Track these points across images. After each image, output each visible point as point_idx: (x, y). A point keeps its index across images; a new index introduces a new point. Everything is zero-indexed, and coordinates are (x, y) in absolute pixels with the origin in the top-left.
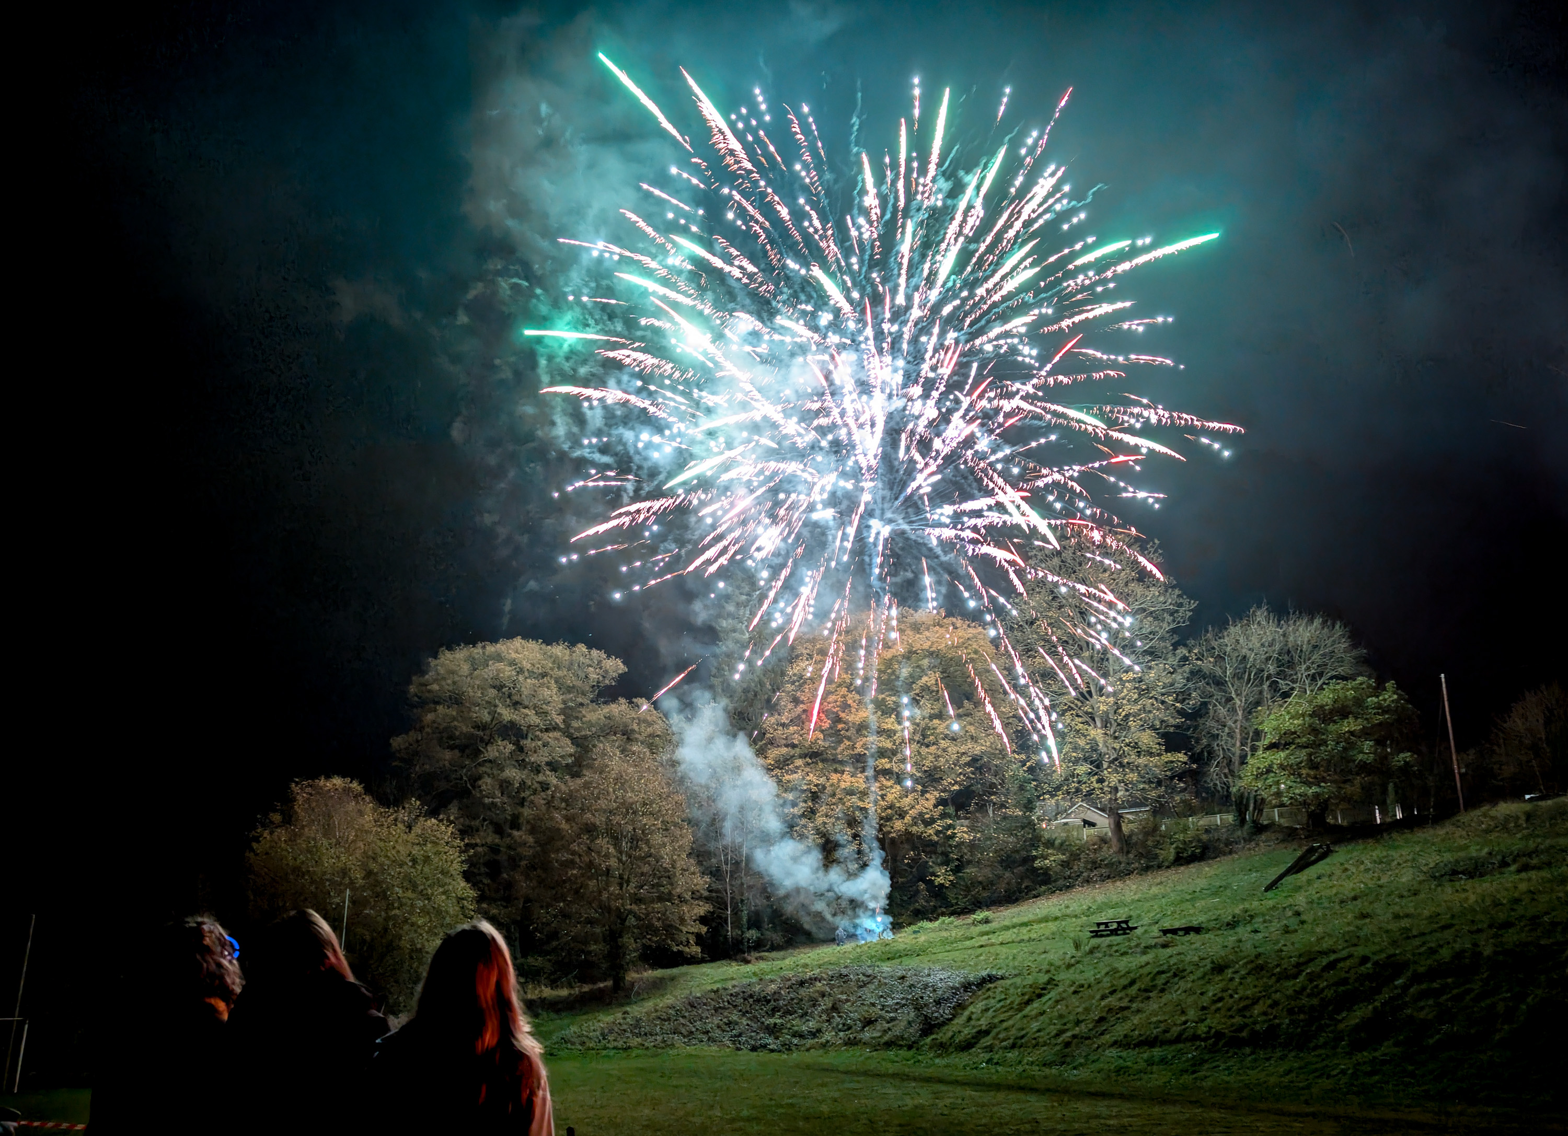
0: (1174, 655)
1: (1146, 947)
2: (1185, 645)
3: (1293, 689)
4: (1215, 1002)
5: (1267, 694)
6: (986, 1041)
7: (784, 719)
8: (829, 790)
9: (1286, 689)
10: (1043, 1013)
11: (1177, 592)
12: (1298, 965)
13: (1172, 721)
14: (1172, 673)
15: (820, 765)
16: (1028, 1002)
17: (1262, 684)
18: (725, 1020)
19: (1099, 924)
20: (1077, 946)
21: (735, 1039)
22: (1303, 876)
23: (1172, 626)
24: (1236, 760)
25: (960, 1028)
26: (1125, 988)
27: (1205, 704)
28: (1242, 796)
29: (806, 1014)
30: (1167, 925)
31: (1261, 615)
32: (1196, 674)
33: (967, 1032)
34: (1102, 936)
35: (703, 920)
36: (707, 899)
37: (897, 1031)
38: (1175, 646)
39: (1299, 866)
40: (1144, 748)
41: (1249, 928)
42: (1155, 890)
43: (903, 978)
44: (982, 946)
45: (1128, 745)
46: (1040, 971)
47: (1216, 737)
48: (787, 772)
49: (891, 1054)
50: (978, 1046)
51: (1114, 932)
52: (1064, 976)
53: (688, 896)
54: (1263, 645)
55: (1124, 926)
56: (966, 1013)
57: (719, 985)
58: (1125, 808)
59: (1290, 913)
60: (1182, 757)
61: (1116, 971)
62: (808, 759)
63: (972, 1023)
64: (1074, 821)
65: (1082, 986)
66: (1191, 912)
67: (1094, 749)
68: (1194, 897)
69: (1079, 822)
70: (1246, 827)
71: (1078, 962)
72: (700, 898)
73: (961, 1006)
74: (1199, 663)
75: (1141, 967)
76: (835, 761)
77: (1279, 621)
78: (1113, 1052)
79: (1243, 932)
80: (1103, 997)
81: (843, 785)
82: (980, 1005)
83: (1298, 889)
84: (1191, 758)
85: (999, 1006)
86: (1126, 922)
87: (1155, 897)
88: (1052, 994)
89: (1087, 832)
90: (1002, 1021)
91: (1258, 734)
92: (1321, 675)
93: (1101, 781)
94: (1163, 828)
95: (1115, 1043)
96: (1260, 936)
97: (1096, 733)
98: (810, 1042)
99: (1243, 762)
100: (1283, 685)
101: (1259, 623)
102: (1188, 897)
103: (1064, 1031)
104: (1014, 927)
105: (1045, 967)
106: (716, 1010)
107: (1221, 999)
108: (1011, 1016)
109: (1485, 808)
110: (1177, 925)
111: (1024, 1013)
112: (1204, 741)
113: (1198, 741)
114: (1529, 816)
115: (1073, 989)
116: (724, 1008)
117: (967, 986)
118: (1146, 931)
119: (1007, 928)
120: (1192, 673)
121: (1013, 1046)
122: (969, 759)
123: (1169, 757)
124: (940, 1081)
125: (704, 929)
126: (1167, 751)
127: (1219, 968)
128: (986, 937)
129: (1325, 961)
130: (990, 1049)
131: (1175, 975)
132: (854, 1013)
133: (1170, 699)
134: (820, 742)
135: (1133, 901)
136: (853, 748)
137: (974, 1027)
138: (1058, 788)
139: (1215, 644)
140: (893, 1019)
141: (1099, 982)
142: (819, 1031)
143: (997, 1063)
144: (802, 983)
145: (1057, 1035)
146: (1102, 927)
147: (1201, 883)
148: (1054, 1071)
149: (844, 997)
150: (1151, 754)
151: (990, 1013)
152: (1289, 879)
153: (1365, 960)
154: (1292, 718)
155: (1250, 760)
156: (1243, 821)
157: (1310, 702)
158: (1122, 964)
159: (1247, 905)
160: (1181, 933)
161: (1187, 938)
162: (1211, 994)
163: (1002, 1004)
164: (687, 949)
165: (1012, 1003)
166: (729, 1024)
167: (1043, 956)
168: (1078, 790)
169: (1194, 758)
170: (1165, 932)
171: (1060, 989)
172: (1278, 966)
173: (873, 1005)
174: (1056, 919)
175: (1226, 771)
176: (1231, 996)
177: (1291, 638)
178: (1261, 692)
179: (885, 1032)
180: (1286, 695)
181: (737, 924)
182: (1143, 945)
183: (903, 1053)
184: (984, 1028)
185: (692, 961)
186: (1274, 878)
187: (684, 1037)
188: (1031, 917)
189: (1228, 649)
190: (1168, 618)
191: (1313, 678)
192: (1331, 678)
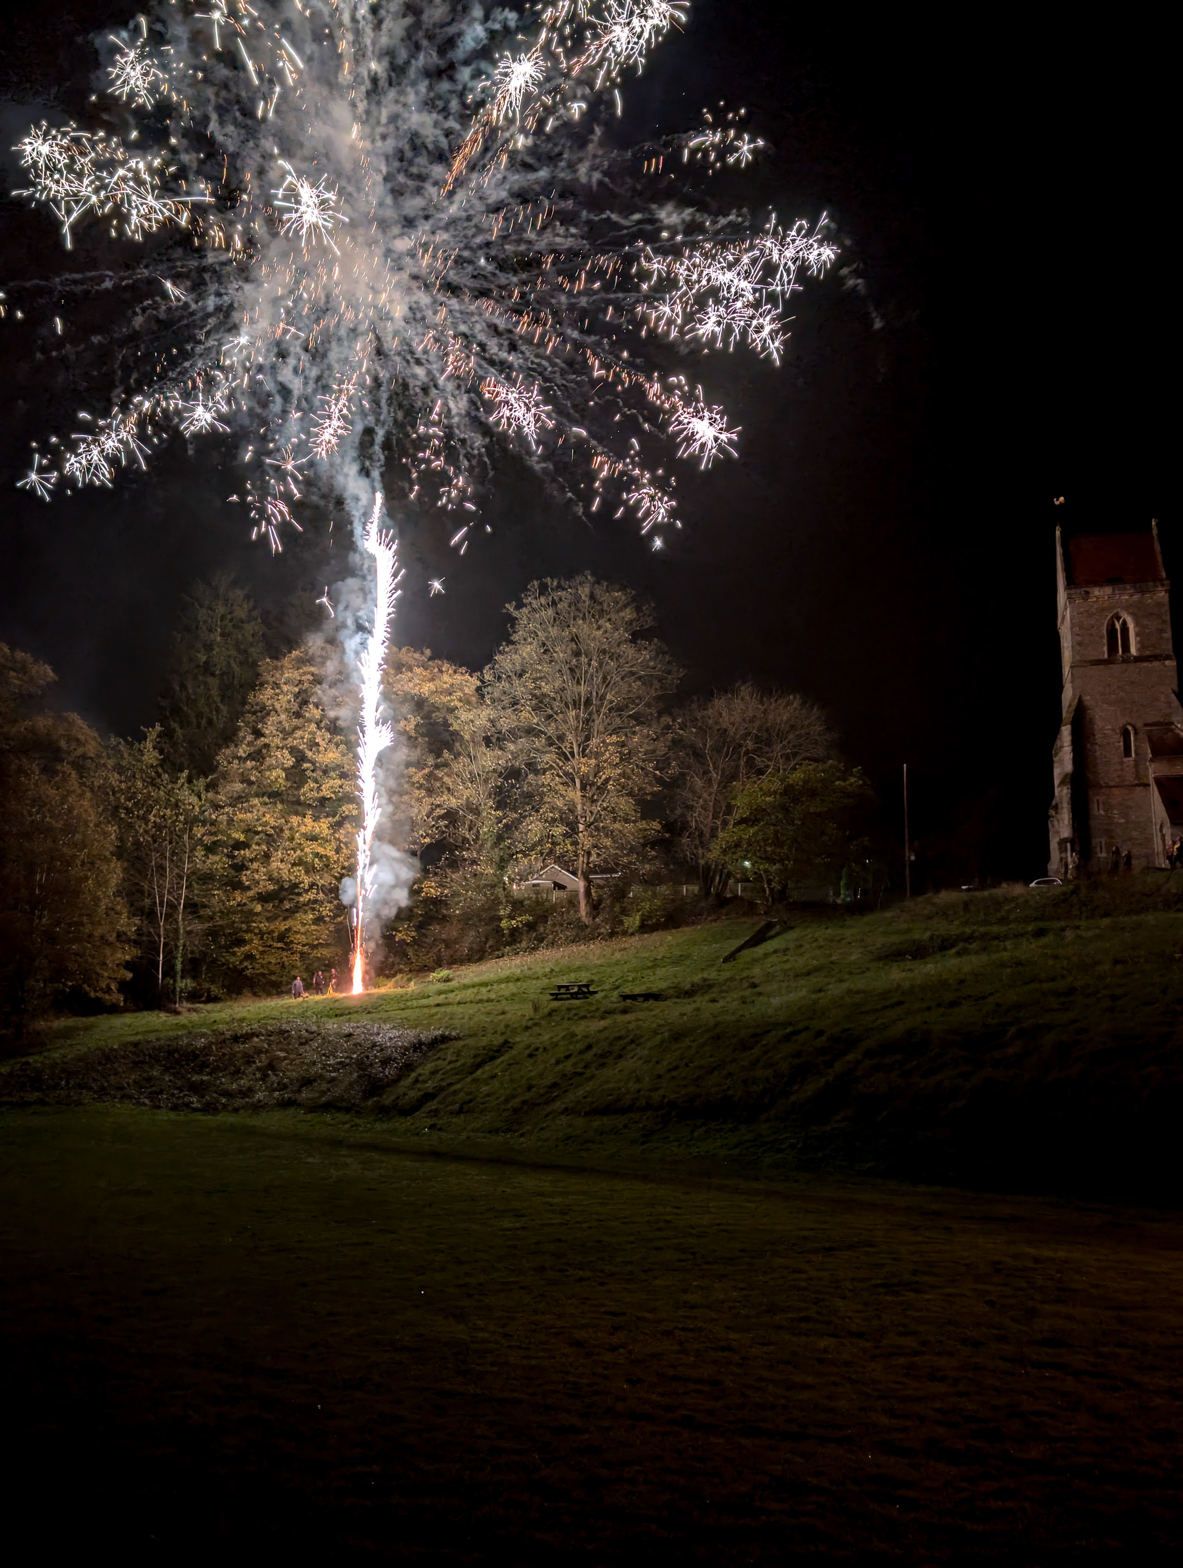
0: (659, 722)
1: (606, 1012)
2: (670, 714)
3: (768, 766)
4: (670, 1071)
5: (743, 770)
6: (433, 1105)
7: (241, 753)
8: (287, 833)
9: (762, 765)
10: (494, 1077)
11: (667, 658)
12: (755, 1035)
13: (649, 789)
14: (654, 740)
15: (280, 806)
16: (479, 1066)
17: (739, 759)
18: (145, 1075)
19: (560, 987)
20: (536, 1009)
21: (153, 1096)
22: (760, 950)
23: (659, 693)
24: (707, 831)
25: (406, 1090)
26: (581, 1052)
27: (683, 775)
28: (709, 868)
29: (238, 1071)
30: (627, 990)
31: (745, 690)
32: (677, 743)
33: (413, 1094)
34: (562, 999)
35: (128, 966)
36: (136, 943)
37: (338, 1091)
38: (660, 714)
39: (758, 939)
40: (621, 814)
41: (707, 998)
42: (618, 955)
43: (350, 1035)
44: (438, 1005)
45: (605, 809)
46: (495, 1032)
47: (690, 808)
48: (240, 810)
49: (328, 1117)
50: (423, 1109)
51: (574, 996)
52: (522, 1039)
53: (112, 938)
54: (744, 720)
55: (585, 990)
56: (413, 1075)
57: (139, 1037)
58: (596, 873)
59: (745, 984)
60: (656, 825)
61: (573, 1035)
62: (266, 799)
63: (419, 1086)
64: (546, 883)
65: (537, 1049)
66: (652, 978)
67: (572, 811)
68: (656, 964)
69: (549, 883)
70: (710, 899)
71: (536, 1024)
72: (129, 941)
73: (408, 1067)
74: (681, 732)
75: (600, 1031)
76: (298, 803)
77: (762, 697)
78: (563, 1120)
79: (701, 1001)
80: (558, 1062)
81: (303, 829)
82: (430, 1066)
83: (755, 961)
84: (663, 826)
85: (449, 1067)
86: (587, 986)
87: (617, 963)
88: (506, 1057)
89: (555, 896)
90: (451, 1084)
91: (729, 810)
92: (795, 755)
93: (575, 843)
94: (631, 895)
95: (566, 1109)
96: (718, 1005)
97: (575, 795)
98: (239, 1102)
99: (713, 835)
100: (759, 761)
101: (743, 699)
102: (650, 964)
103: (514, 1097)
104: (474, 986)
105: (501, 1028)
106: (136, 1063)
107: (676, 1068)
108: (462, 1079)
109: (930, 895)
110: (637, 991)
111: (474, 1076)
112: (679, 811)
113: (673, 810)
114: (966, 905)
115: (528, 1052)
116: (143, 1062)
117: (418, 1046)
118: (606, 997)
119: (466, 987)
120: (674, 741)
121: (460, 1111)
122: (443, 812)
123: (642, 825)
124: (375, 1147)
125: (129, 975)
126: (643, 818)
127: (677, 1037)
128: (443, 996)
129: (781, 1033)
130: (435, 1113)
131: (632, 1041)
132: (290, 1071)
133: (650, 766)
134: (280, 781)
135: (596, 966)
136: (319, 789)
137: (419, 1090)
138: (532, 848)
139: (699, 715)
140: (333, 1080)
141: (556, 1045)
142: (250, 1090)
143: (440, 1129)
144: (236, 1039)
145: (507, 1101)
146: (563, 991)
147: (662, 952)
148: (500, 1138)
149: (282, 1054)
150: (627, 821)
151: (439, 1076)
152: (746, 952)
153: (820, 1033)
154: (765, 794)
155: (721, 835)
156: (708, 893)
157: (782, 781)
158: (580, 1028)
159: (705, 975)
160: (641, 999)
161: (645, 1005)
162: (665, 1063)
163: (452, 1066)
164: (107, 997)
165: (464, 1065)
166: (149, 1079)
167: (501, 1017)
168: (551, 852)
169: (669, 827)
170: (625, 997)
171: (513, 1052)
172: (734, 1036)
173: (314, 1063)
174: (518, 980)
175: (697, 842)
176: (687, 1065)
177: (771, 717)
178: (737, 766)
179: (323, 1093)
180: (761, 772)
181: (169, 971)
182: (603, 1009)
183: (341, 1117)
184: (430, 1090)
185: (114, 1010)
186: (733, 949)
187: (95, 1092)
188: (493, 976)
189: (711, 722)
190: (657, 684)
191: (787, 758)
192: (804, 759)
